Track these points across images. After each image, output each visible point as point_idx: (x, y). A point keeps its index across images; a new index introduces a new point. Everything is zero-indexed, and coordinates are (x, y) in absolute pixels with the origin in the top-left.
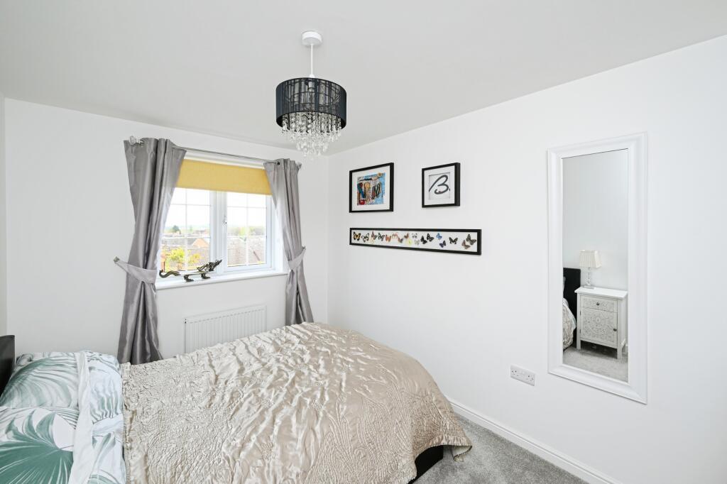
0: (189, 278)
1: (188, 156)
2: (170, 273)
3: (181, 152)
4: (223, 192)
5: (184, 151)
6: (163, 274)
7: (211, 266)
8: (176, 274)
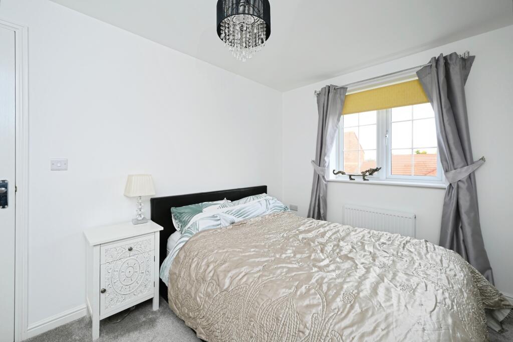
0: (352, 177)
1: (350, 91)
2: (339, 172)
3: (342, 90)
4: (385, 110)
5: (344, 89)
6: (335, 172)
7: (372, 172)
8: (343, 173)
